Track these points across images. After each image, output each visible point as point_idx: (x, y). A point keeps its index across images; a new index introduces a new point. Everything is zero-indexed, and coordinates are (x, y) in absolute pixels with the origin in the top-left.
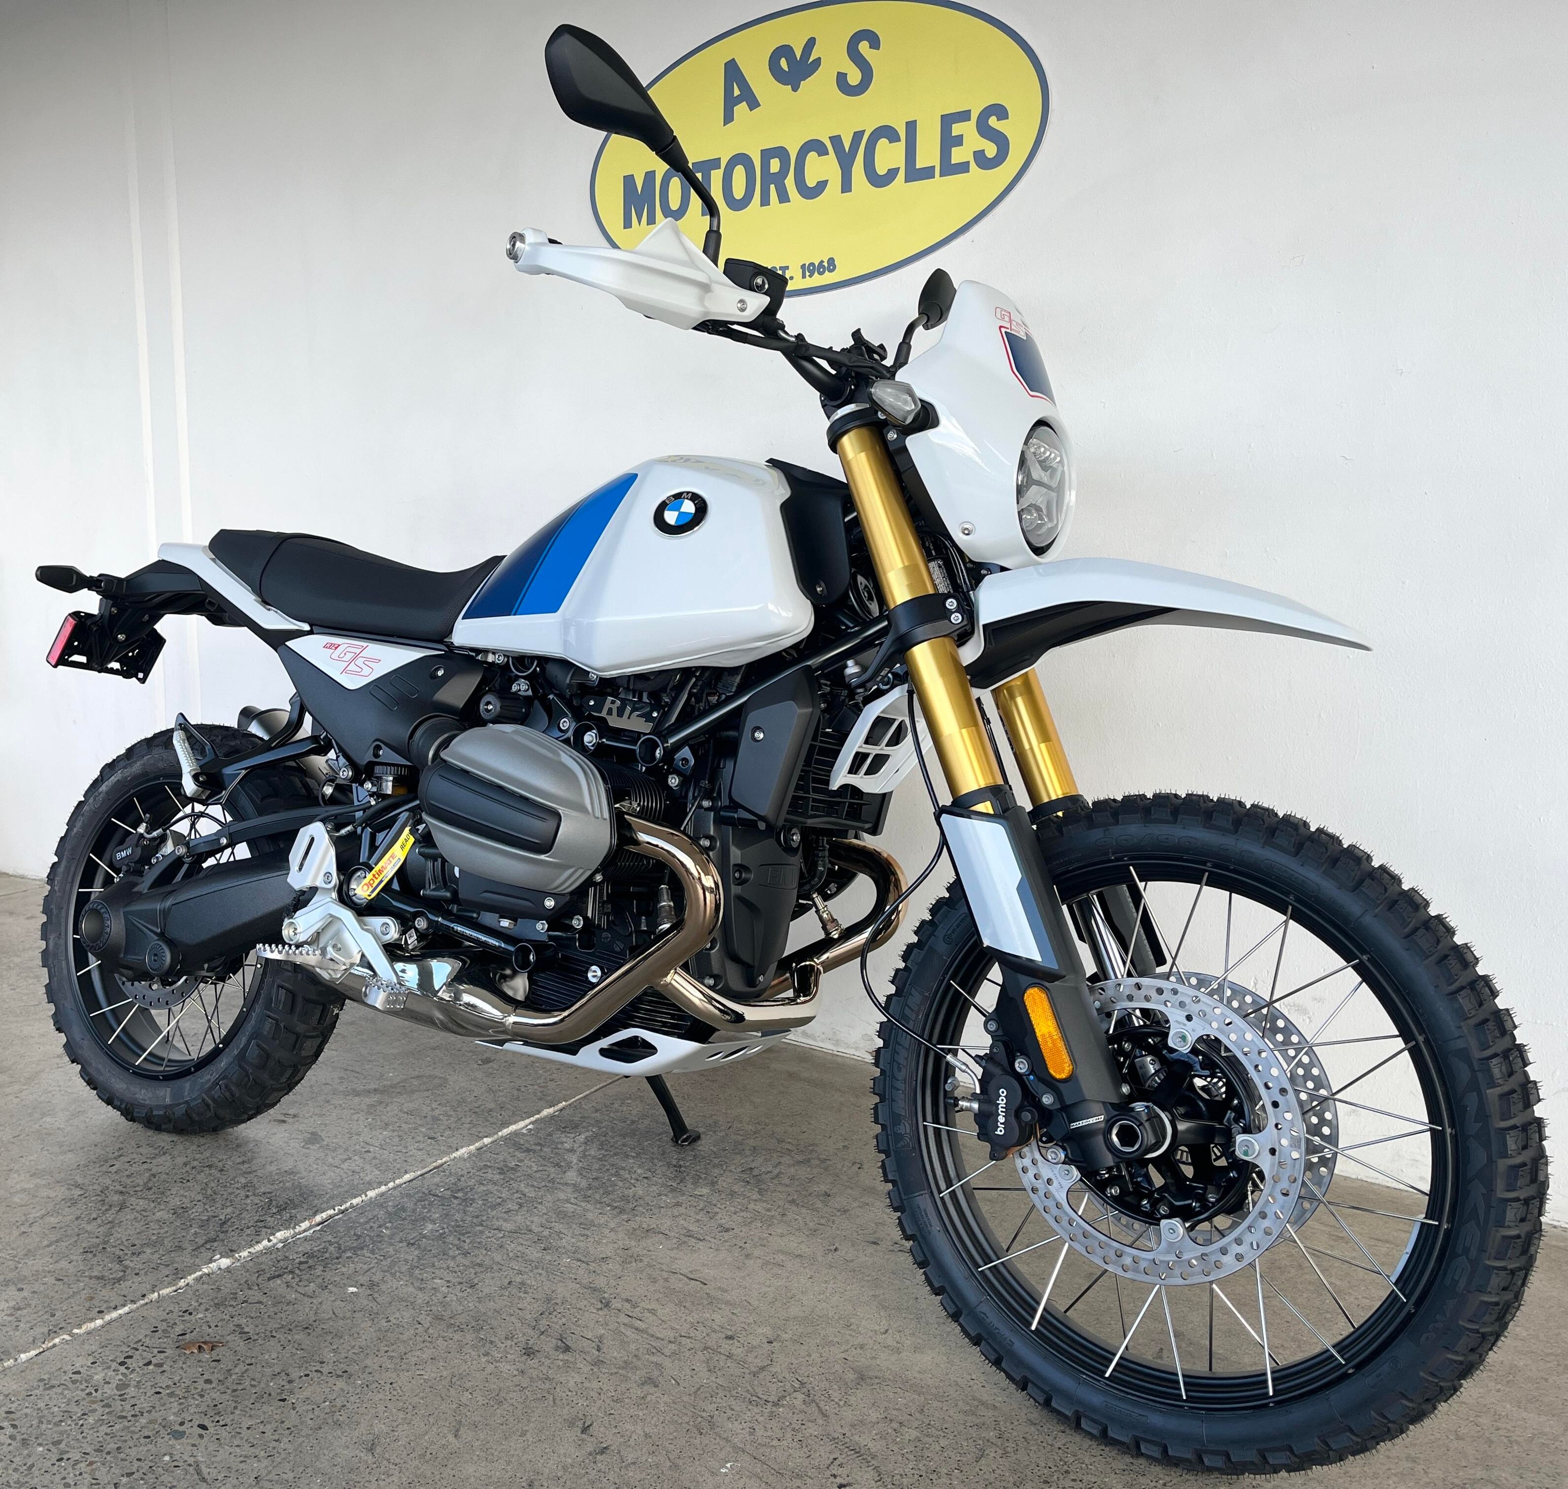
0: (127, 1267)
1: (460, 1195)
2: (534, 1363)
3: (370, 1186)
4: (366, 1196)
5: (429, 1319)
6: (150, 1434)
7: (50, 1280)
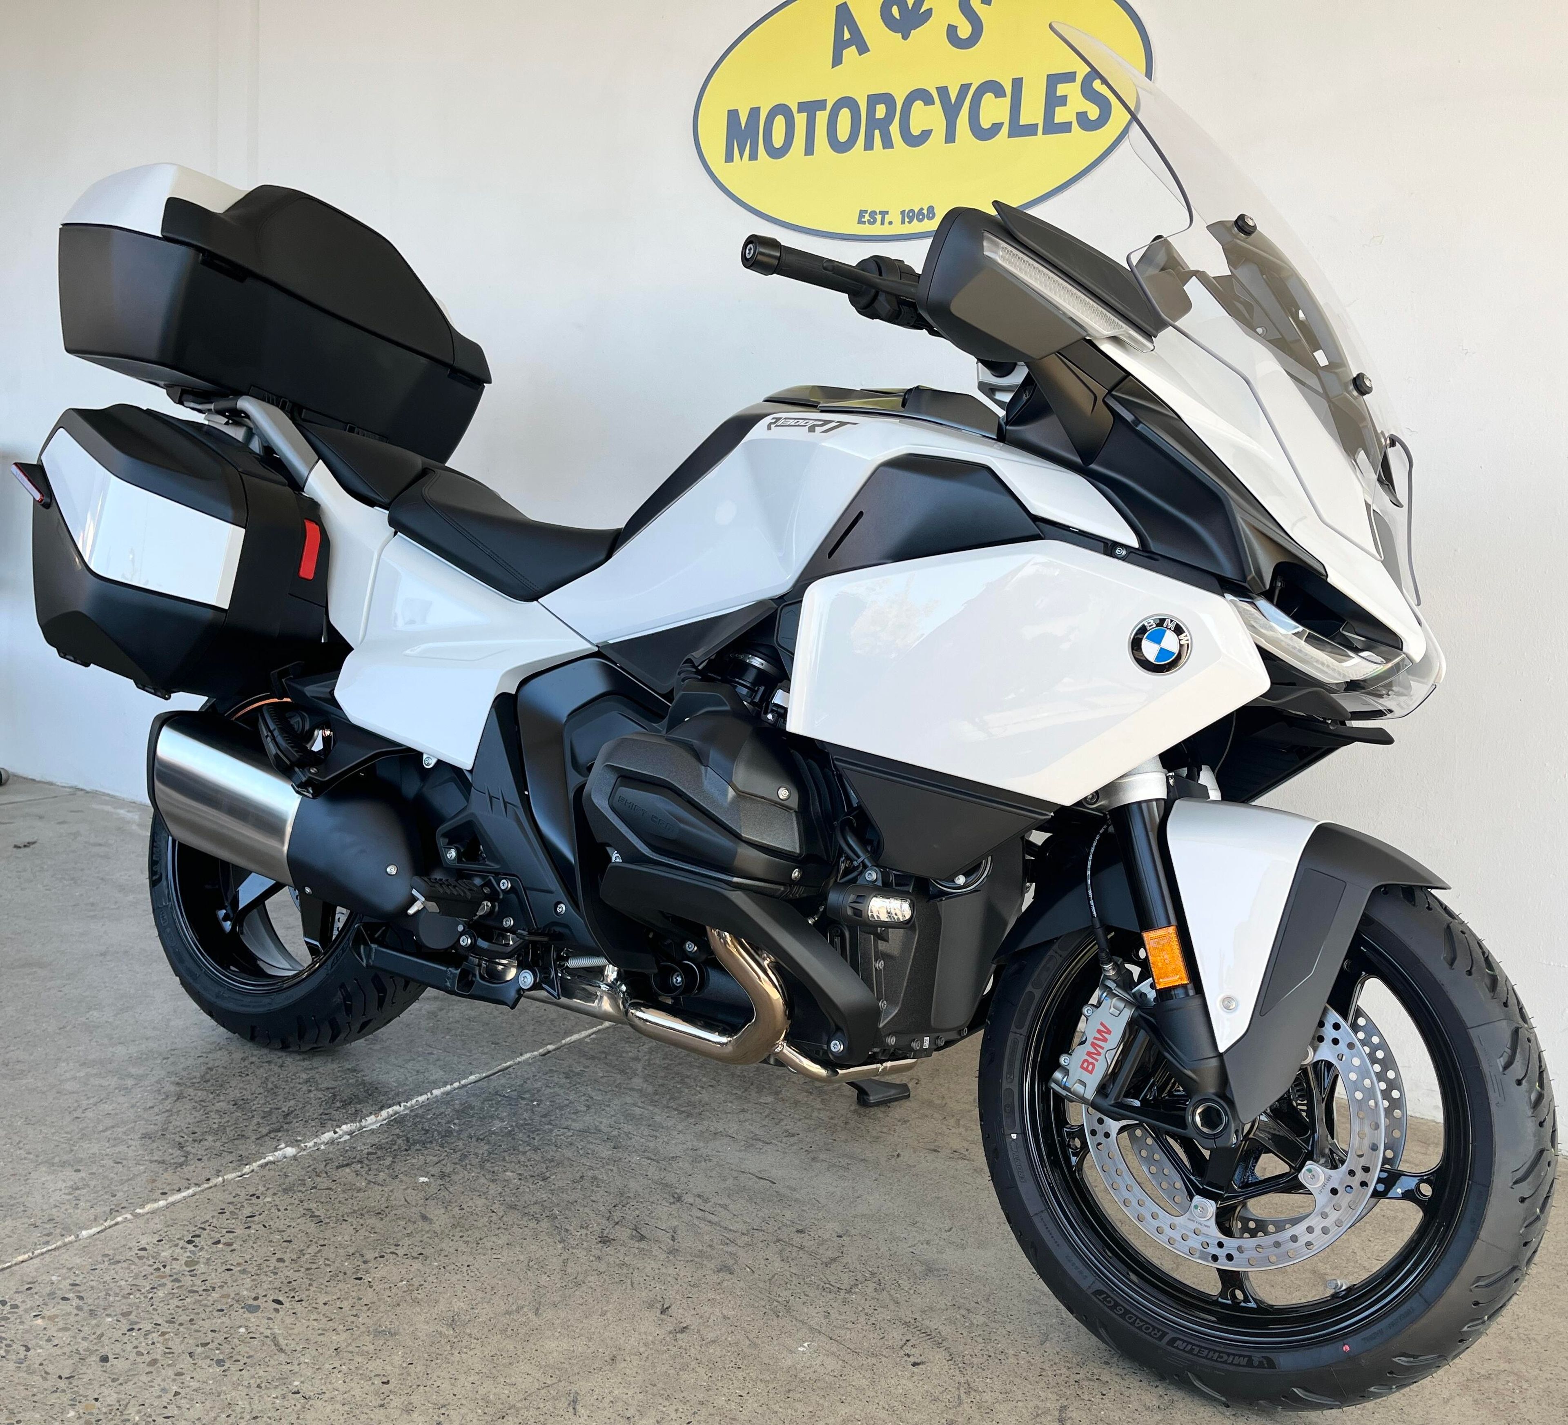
0: (188, 1153)
1: (527, 1096)
2: (610, 1250)
3: (436, 1084)
4: (432, 1094)
5: (503, 1208)
6: (224, 1307)
7: (109, 1163)
